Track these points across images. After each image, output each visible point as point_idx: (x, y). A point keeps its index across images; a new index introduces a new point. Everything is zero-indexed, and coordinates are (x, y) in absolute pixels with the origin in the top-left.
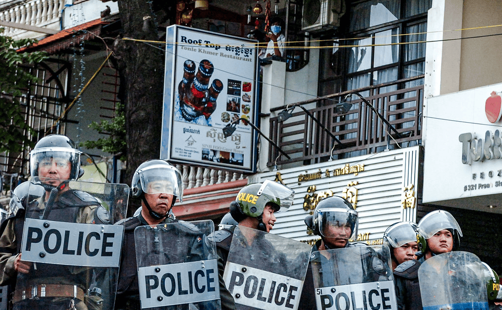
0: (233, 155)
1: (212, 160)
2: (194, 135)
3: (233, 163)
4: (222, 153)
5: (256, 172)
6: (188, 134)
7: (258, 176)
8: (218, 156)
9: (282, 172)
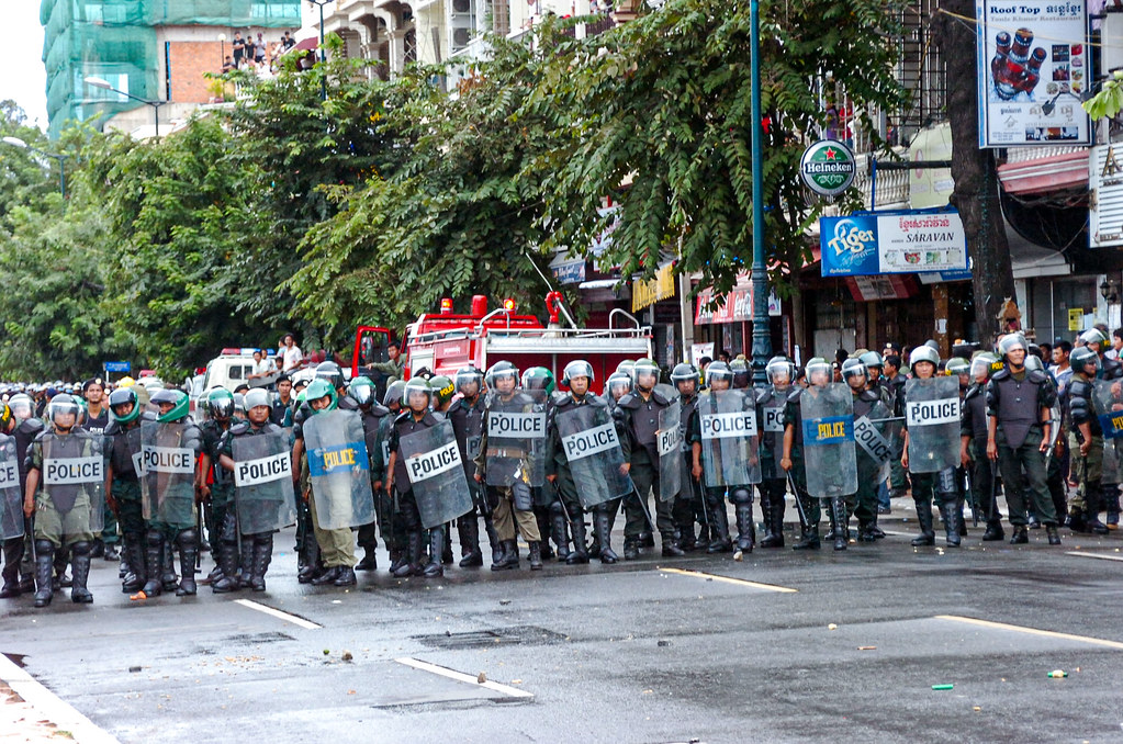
0: (1064, 130)
1: (1038, 139)
2: (1014, 115)
3: (1065, 138)
4: (1050, 129)
5: (1094, 144)
6: (1006, 115)
7: (1096, 149)
8: (1046, 133)
9: (1114, 146)
